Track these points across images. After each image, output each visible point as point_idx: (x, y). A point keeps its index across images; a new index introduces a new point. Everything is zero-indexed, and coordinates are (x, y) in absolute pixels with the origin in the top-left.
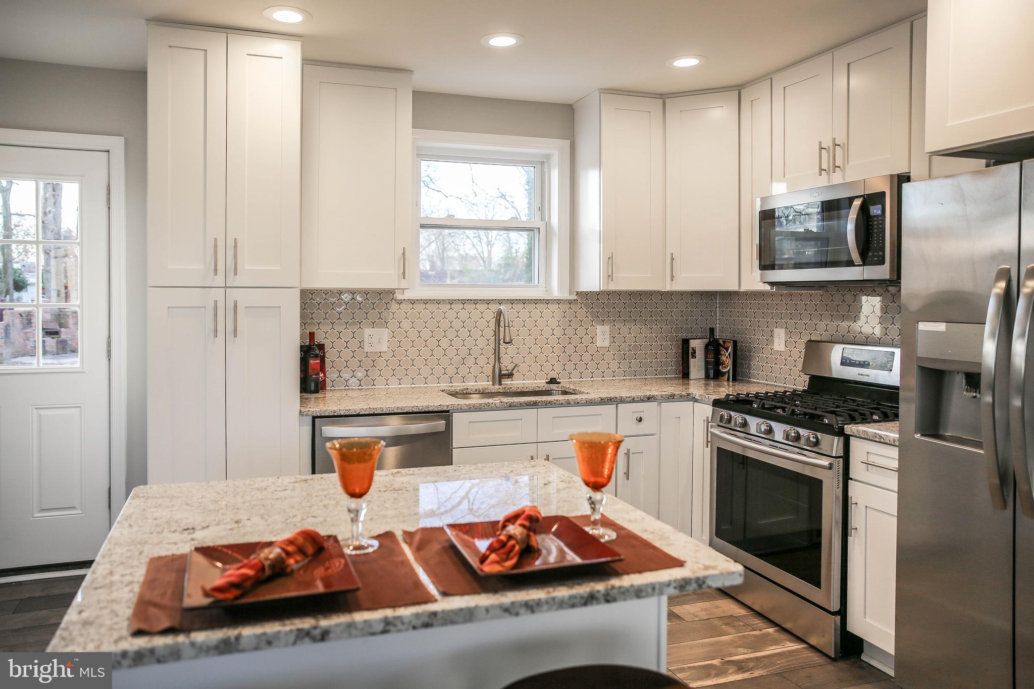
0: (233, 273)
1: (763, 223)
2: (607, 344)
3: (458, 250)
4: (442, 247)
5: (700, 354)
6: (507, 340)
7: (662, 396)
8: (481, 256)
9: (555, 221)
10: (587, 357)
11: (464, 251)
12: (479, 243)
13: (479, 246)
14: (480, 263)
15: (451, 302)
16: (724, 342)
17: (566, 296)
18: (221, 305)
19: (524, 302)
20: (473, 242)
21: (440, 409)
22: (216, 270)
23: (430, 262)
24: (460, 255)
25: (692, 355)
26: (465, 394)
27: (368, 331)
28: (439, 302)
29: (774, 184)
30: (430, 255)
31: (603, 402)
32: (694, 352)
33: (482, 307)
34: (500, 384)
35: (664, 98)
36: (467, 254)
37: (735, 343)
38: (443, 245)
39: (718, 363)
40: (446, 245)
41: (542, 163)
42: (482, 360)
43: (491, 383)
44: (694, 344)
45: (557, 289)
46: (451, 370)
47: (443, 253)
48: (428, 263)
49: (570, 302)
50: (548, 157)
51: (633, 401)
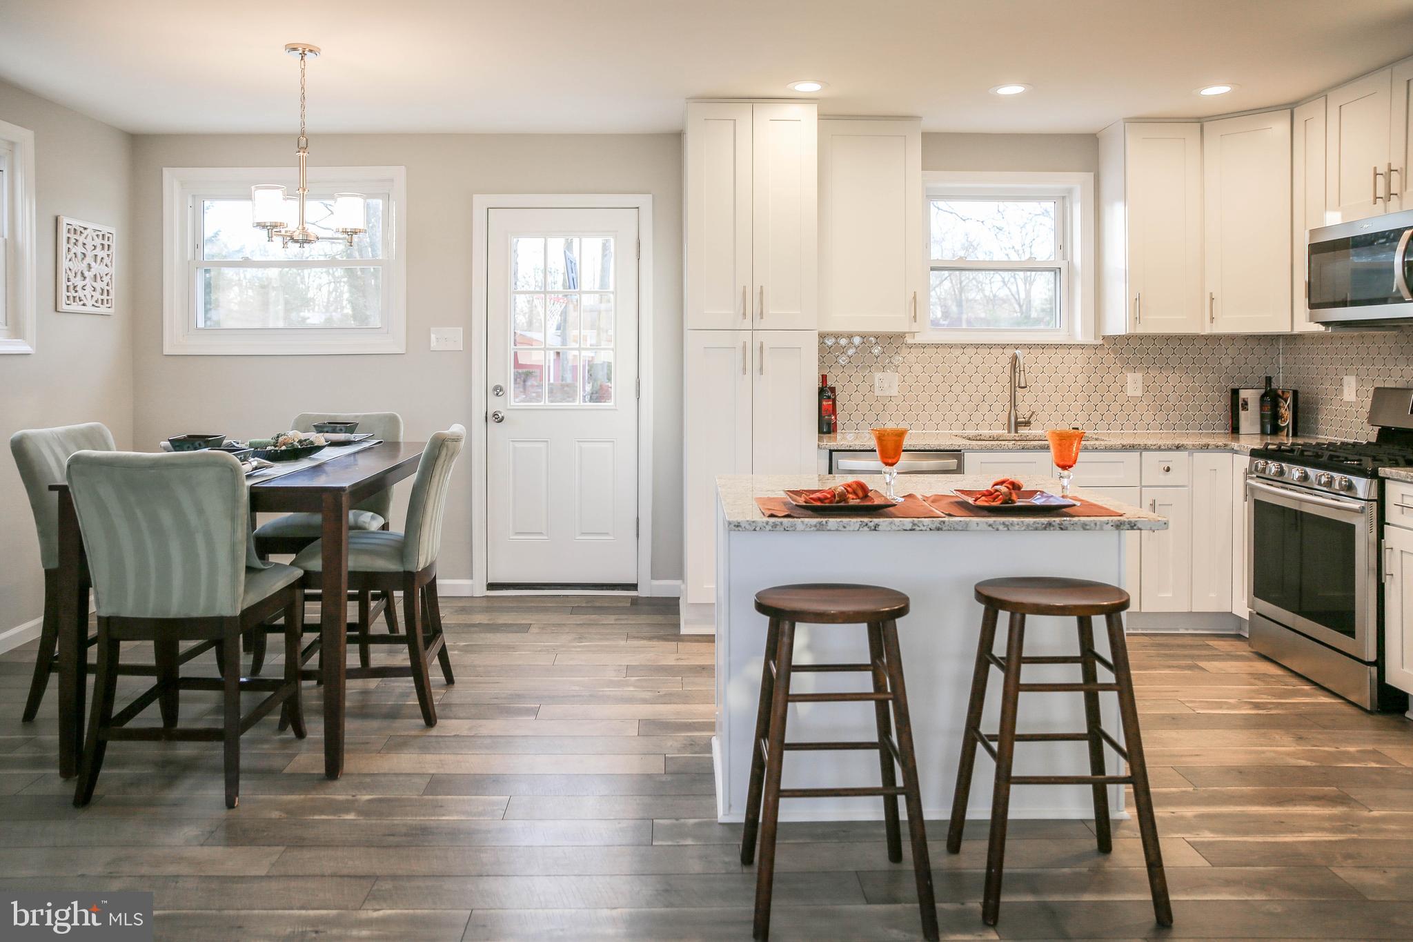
0: (759, 317)
1: (1312, 257)
2: (1139, 393)
3: (983, 290)
4: (959, 286)
5: (1254, 406)
6: (1023, 385)
7: (1193, 445)
8: (1015, 299)
9: (1077, 260)
10: (1115, 407)
11: (992, 292)
12: (1012, 280)
13: (1012, 283)
14: (1014, 308)
15: (964, 346)
16: (1283, 392)
17: (1090, 340)
18: (749, 346)
19: (1043, 347)
20: (1003, 278)
21: (952, 448)
22: (744, 314)
23: (941, 307)
24: (985, 296)
25: (1242, 406)
26: (978, 438)
27: (878, 375)
28: (951, 346)
29: (1327, 213)
30: (942, 297)
31: (1125, 448)
32: (1245, 403)
33: (996, 352)
34: (1016, 431)
35: (1201, 122)
36: (995, 296)
37: (1295, 393)
38: (961, 283)
39: (1276, 416)
40: (964, 284)
41: (1064, 198)
42: (997, 407)
43: (1007, 431)
44: (1244, 394)
45: (1081, 333)
46: (964, 417)
47: (961, 295)
48: (939, 308)
49: (1096, 347)
50: (1070, 191)
51: (1159, 449)
